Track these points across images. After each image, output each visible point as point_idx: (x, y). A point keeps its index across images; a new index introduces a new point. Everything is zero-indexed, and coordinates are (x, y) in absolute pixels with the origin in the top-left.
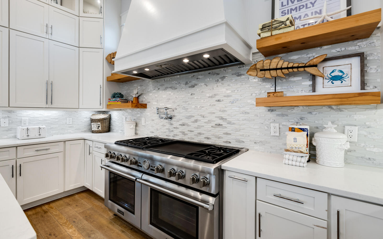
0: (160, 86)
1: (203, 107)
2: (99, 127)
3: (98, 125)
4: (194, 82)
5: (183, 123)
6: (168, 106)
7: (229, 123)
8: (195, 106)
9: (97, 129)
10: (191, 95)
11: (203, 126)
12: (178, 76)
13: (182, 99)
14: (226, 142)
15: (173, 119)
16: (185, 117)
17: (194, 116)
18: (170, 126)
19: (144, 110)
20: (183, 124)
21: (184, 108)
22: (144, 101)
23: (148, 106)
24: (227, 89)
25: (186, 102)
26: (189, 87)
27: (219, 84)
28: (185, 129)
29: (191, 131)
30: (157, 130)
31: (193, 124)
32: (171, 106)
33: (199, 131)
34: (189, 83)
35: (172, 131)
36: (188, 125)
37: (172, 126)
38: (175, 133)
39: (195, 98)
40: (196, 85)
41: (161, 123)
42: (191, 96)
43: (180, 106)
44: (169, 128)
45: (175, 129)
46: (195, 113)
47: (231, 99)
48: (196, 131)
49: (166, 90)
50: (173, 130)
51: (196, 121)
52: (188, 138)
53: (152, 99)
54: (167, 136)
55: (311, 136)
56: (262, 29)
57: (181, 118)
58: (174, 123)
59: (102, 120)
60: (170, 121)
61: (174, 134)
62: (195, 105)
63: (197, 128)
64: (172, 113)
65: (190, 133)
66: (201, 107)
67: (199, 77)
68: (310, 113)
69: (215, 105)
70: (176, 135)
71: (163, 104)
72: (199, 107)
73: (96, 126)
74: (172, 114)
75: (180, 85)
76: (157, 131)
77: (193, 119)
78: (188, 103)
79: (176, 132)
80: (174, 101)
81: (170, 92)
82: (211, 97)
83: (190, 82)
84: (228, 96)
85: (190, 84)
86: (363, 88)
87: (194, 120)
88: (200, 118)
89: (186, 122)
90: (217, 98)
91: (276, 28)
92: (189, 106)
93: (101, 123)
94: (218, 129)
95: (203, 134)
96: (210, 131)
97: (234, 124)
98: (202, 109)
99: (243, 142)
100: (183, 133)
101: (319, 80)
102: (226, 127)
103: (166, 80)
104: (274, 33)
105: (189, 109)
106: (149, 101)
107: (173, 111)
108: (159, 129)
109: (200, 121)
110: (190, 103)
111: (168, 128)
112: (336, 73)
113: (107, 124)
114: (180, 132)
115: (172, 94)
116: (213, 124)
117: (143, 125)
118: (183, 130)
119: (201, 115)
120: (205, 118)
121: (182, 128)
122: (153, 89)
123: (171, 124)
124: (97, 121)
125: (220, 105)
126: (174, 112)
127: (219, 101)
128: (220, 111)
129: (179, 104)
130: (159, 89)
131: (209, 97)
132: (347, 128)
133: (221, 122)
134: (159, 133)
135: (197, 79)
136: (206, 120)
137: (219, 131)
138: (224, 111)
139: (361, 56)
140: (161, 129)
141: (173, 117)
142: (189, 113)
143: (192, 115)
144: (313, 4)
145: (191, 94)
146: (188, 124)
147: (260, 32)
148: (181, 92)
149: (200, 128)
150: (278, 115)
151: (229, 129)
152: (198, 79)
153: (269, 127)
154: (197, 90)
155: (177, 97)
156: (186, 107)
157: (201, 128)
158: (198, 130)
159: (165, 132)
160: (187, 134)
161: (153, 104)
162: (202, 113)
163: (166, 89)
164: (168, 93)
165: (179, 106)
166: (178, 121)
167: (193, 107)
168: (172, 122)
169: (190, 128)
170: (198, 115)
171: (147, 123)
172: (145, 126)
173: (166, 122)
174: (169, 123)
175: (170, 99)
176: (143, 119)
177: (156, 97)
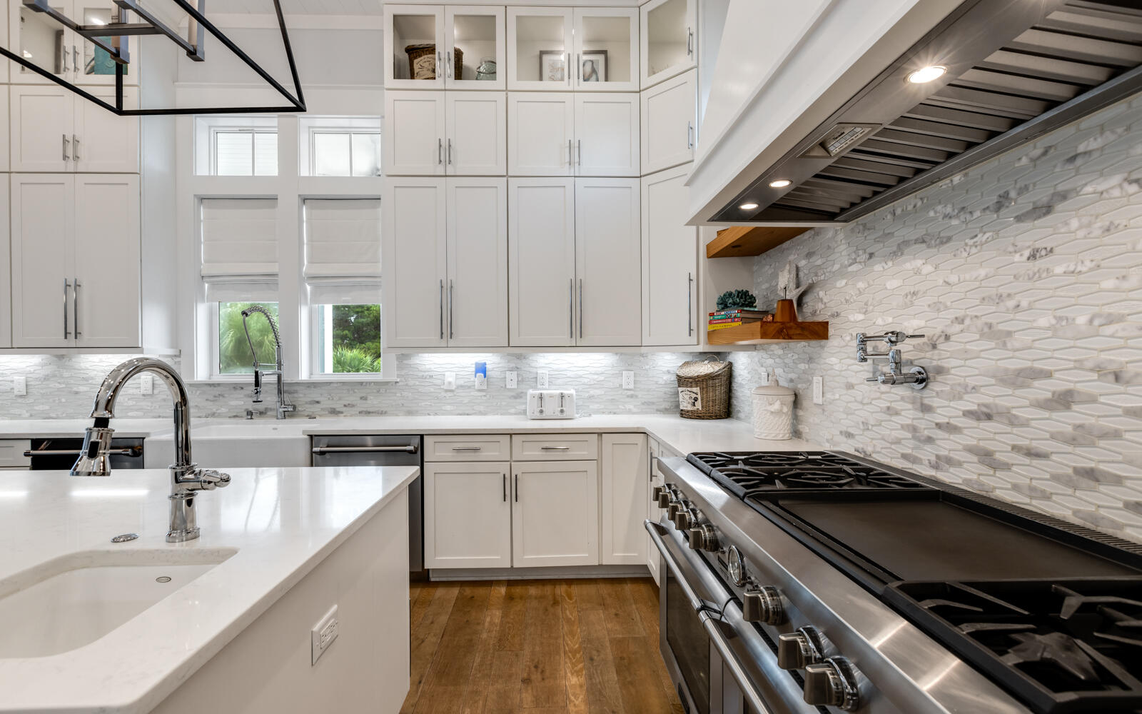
0: (876, 241)
1: (1111, 319)
3: (694, 396)
5: (986, 406)
6: (909, 326)
8: (1059, 319)
10: (1033, 257)
11: (1116, 435)
12: (957, 179)
13: (977, 284)
15: (934, 386)
16: (994, 377)
17: (1048, 375)
18: (921, 415)
19: (821, 346)
20: (985, 410)
21: (989, 332)
22: (818, 312)
23: (831, 331)
26: (1019, 219)
28: (997, 437)
29: (1031, 453)
30: (867, 426)
31: (1046, 414)
32: (922, 323)
33: (1087, 457)
34: (1019, 194)
35: (930, 440)
36: (1013, 421)
37: (927, 416)
38: (943, 453)
39: (1059, 270)
40: (1064, 196)
41: (879, 398)
42: (1030, 264)
43: (967, 322)
44: (915, 423)
45: (939, 434)
46: (1057, 354)
48: (1069, 459)
49: (902, 254)
50: (934, 436)
51: (1064, 400)
52: (1016, 487)
53: (847, 301)
54: (904, 456)
57: (971, 382)
58: (935, 402)
59: (703, 381)
60: (918, 395)
61: (938, 457)
62: (1059, 313)
63: (1073, 441)
64: (928, 355)
65: (1027, 460)
66: (1096, 322)
67: (1081, 148)
70: (950, 461)
71: (890, 320)
72: (1082, 320)
73: (687, 397)
74: (925, 363)
75: (968, 216)
76: (866, 433)
77: (1043, 389)
78: (1011, 304)
79: (947, 445)
80: (936, 299)
81: (919, 262)
83: (1023, 190)
85: (1025, 203)
87: (1049, 395)
88: (1086, 383)
89: (1004, 403)
92: (1018, 316)
93: (702, 389)
95: (1118, 480)
98: (1109, 330)
100: (986, 457)
103: (899, 211)
105: (1016, 336)
106: (835, 310)
107: (934, 347)
108: (872, 426)
109: (1092, 399)
110: (1024, 304)
111: (909, 422)
113: (720, 392)
114: (970, 450)
115: (928, 268)
117: (815, 404)
118: (982, 444)
119: (1099, 369)
120: (1128, 383)
121: (976, 433)
122: (851, 261)
123: (926, 408)
124: (691, 383)
126: (936, 352)
129: (960, 313)
130: (871, 255)
134: (872, 439)
135: (1072, 159)
141: (930, 375)
142: (1017, 354)
143: (1037, 365)
145: (1027, 253)
146: (1014, 412)
148: (974, 250)
149: (1093, 445)
152: (1079, 162)
154: (1066, 224)
155: (953, 278)
156: (1001, 327)
157: (1102, 443)
158: (1078, 450)
159: (898, 442)
160: (1007, 467)
161: (849, 321)
162: (1104, 356)
163: (900, 250)
164: (908, 266)
165: (960, 320)
166: (957, 395)
167: (1043, 322)
168: (932, 395)
169: (1022, 437)
170: (1079, 365)
171: (830, 397)
172: (821, 408)
173: (901, 399)
174: (914, 401)
175: (915, 295)
176: (816, 379)
177: (860, 293)
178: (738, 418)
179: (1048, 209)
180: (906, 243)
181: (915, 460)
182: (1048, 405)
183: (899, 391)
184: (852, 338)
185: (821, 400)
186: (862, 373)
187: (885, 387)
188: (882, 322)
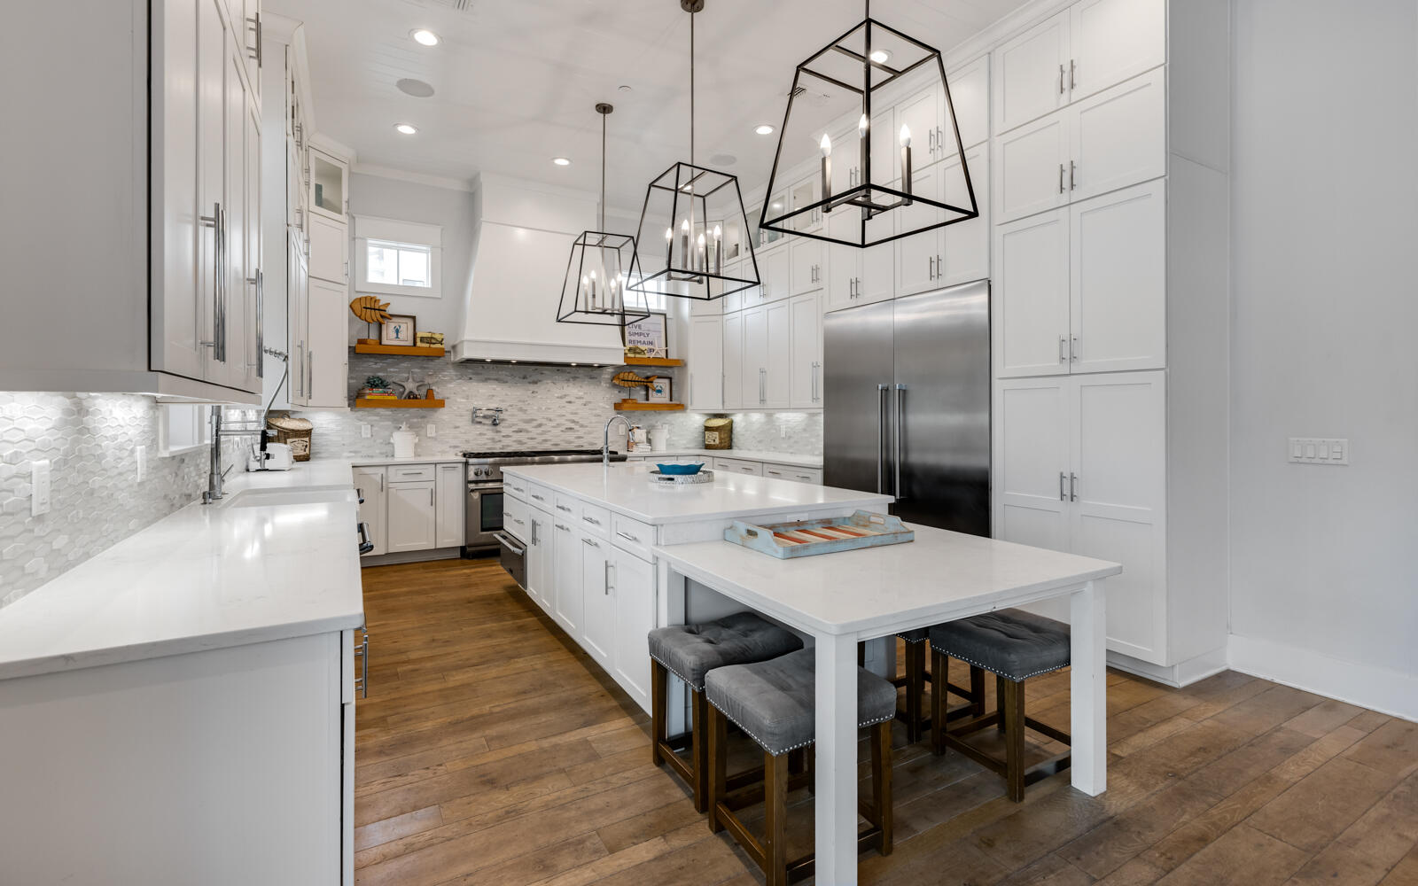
0: (474, 374)
1: (549, 409)
2: (306, 446)
4: (534, 378)
5: (519, 429)
6: (492, 406)
7: (582, 426)
9: (302, 453)
10: (532, 393)
11: (549, 431)
13: (517, 396)
14: (579, 446)
15: (501, 425)
16: (521, 421)
17: (535, 420)
18: (495, 434)
19: (438, 411)
21: (521, 410)
23: (446, 404)
24: (579, 391)
25: (524, 401)
26: (530, 383)
27: (571, 384)
28: (523, 436)
29: (532, 439)
30: (467, 441)
31: (535, 429)
32: (497, 405)
33: (544, 437)
35: (500, 441)
36: (527, 431)
37: (498, 434)
38: (505, 444)
39: (538, 397)
40: (540, 381)
43: (514, 407)
44: (494, 437)
45: (504, 439)
46: (538, 415)
47: (583, 401)
48: (540, 438)
49: (487, 382)
51: (540, 425)
53: (458, 393)
54: (488, 449)
55: (648, 433)
56: (629, 350)
57: (514, 423)
58: (502, 429)
60: (495, 428)
61: (503, 446)
62: (539, 406)
63: (541, 434)
65: (531, 441)
66: (546, 409)
67: (544, 372)
68: (647, 415)
69: (565, 407)
70: (508, 446)
71: (481, 403)
72: (543, 408)
75: (514, 378)
76: (468, 444)
77: (535, 423)
78: (527, 403)
79: (506, 441)
80: (501, 399)
81: (495, 386)
82: (561, 398)
83: (530, 376)
84: (581, 398)
85: (529, 380)
86: (671, 400)
87: (536, 425)
88: (544, 421)
89: (524, 427)
90: (568, 399)
91: (639, 353)
92: (528, 406)
94: (570, 433)
96: (559, 436)
97: (586, 427)
98: (548, 411)
99: (596, 444)
100: (520, 442)
101: (651, 393)
102: (578, 431)
103: (486, 367)
104: (638, 356)
105: (528, 411)
106: (450, 396)
108: (472, 441)
109: (545, 425)
110: (530, 403)
111: (491, 437)
112: (659, 388)
114: (515, 441)
115: (498, 389)
116: (563, 428)
117: (430, 438)
118: (519, 439)
119: (546, 419)
120: (552, 421)
121: (517, 436)
122: (457, 378)
123: (498, 432)
125: (571, 407)
126: (502, 414)
127: (570, 402)
128: (572, 413)
129: (511, 404)
130: (471, 379)
131: (558, 397)
132: (666, 425)
133: (572, 425)
135: (542, 374)
136: (554, 424)
137: (570, 436)
138: (576, 413)
139: (670, 379)
140: (475, 439)
142: (529, 415)
143: (533, 418)
144: (648, 335)
145: (531, 391)
146: (527, 429)
147: (627, 352)
149: (545, 434)
150: (626, 417)
151: (581, 432)
153: (619, 428)
155: (509, 393)
156: (524, 408)
159: (485, 444)
160: (525, 443)
161: (456, 401)
162: (548, 416)
163: (486, 380)
164: (490, 386)
165: (511, 406)
166: (510, 427)
167: (535, 408)
168: (498, 428)
169: (530, 435)
170: (543, 418)
171: (441, 432)
172: (434, 439)
173: (486, 430)
174: (492, 430)
175: (493, 396)
176: (429, 426)
177: (464, 391)
178: (315, 458)
179: (536, 383)
180: (489, 379)
181: (494, 449)
182: (536, 427)
183: (486, 427)
184: (459, 408)
185: (434, 435)
186: (464, 422)
187: (478, 426)
188: (477, 403)
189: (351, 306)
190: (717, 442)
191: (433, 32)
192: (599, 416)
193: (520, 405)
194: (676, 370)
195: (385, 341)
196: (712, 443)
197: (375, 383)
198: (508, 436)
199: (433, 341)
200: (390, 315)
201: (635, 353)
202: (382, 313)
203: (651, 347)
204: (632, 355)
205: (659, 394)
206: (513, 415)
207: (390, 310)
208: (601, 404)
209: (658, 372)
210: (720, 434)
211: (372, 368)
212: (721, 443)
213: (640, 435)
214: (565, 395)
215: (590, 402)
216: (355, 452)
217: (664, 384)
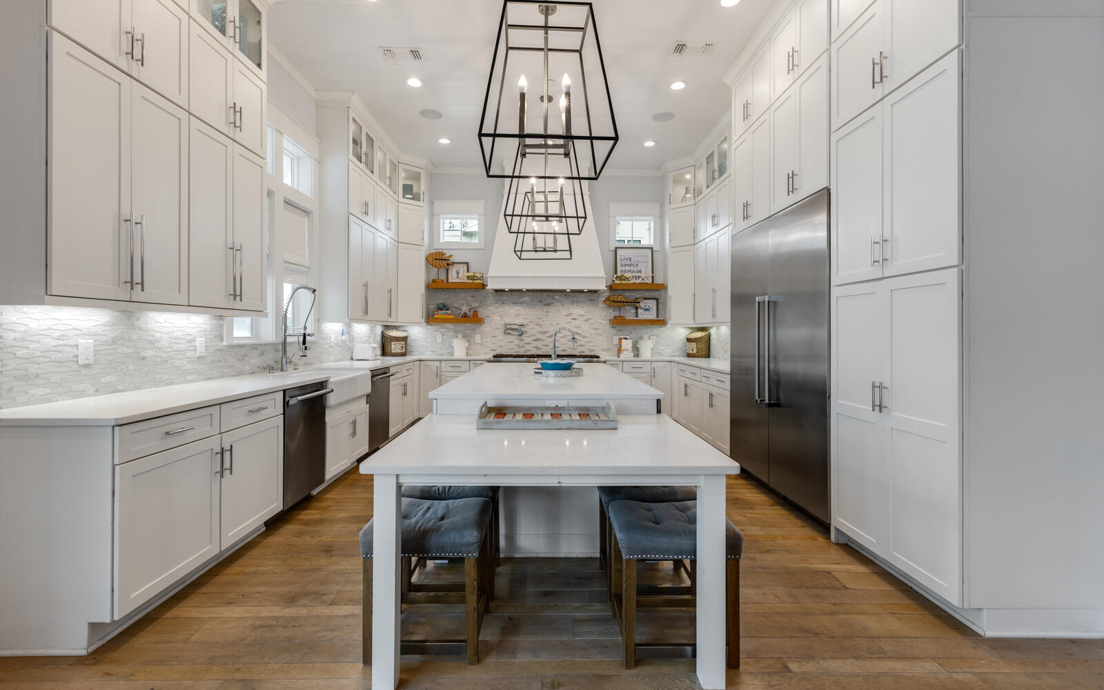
0: (505, 300)
1: (559, 324)
2: (403, 347)
4: (549, 301)
5: (536, 338)
6: (518, 322)
7: (584, 337)
9: (400, 351)
13: (535, 315)
14: (581, 352)
15: (525, 335)
16: (538, 333)
17: (549, 332)
18: (520, 342)
19: (480, 326)
21: (538, 324)
22: (479, 316)
23: (485, 321)
24: (581, 310)
25: (540, 319)
26: (545, 305)
27: (575, 305)
28: (539, 344)
29: (546, 346)
30: (501, 347)
31: (549, 339)
32: (522, 322)
35: (523, 347)
36: (542, 340)
37: (522, 342)
38: (527, 349)
40: (552, 304)
42: (546, 313)
43: (533, 322)
44: (519, 344)
45: (526, 345)
46: (550, 329)
47: (585, 318)
49: (515, 305)
52: (543, 352)
53: (493, 313)
54: (515, 352)
55: (635, 342)
56: (618, 278)
57: (534, 334)
58: (525, 339)
61: (525, 350)
62: (551, 322)
64: (522, 329)
68: (635, 329)
69: (570, 322)
70: (529, 350)
71: (511, 320)
72: (554, 323)
73: (399, 347)
77: (548, 334)
78: (542, 319)
79: (528, 347)
80: (524, 317)
81: (520, 308)
82: (567, 316)
84: (583, 315)
86: (657, 317)
89: (540, 337)
90: (573, 317)
91: (624, 280)
92: (543, 322)
93: (404, 343)
94: (574, 342)
97: (587, 337)
99: (594, 351)
100: (537, 348)
101: (640, 311)
102: (580, 340)
104: (623, 282)
105: (543, 325)
106: (488, 315)
107: (525, 327)
108: (504, 346)
109: (555, 336)
110: (545, 320)
111: (517, 344)
112: (647, 307)
114: (534, 347)
115: (523, 310)
116: (569, 338)
117: (476, 343)
121: (535, 344)
122: (495, 303)
123: (522, 340)
125: (576, 323)
127: (574, 319)
128: (575, 327)
129: (531, 320)
130: (504, 303)
131: (565, 315)
132: (651, 337)
134: (504, 349)
137: (574, 344)
138: (579, 327)
139: (657, 299)
140: (506, 346)
141: (524, 333)
142: (544, 329)
143: (547, 330)
144: (637, 265)
145: (545, 311)
147: (614, 279)
150: (618, 331)
151: (583, 341)
152: (555, 299)
153: (612, 339)
155: (530, 313)
156: (540, 324)
159: (513, 349)
160: (541, 349)
161: (494, 319)
164: (517, 308)
165: (531, 322)
166: (530, 337)
167: (549, 323)
168: (522, 337)
169: (544, 343)
171: (485, 340)
172: (480, 344)
173: (513, 338)
174: (518, 339)
175: (518, 315)
176: (477, 336)
177: (499, 312)
178: (410, 355)
179: (549, 305)
180: (516, 303)
182: (548, 337)
183: (514, 337)
184: (495, 323)
185: (480, 342)
186: (499, 333)
187: (508, 336)
188: (508, 320)
189: (426, 259)
190: (695, 351)
191: (419, 79)
192: (597, 329)
193: (538, 321)
194: (662, 293)
195: (450, 280)
196: (691, 352)
197: (443, 307)
198: (528, 343)
199: (475, 278)
200: (453, 263)
201: (621, 280)
202: (448, 262)
203: (639, 274)
204: (619, 282)
205: (647, 312)
206: (532, 329)
207: (452, 260)
208: (598, 320)
209: (647, 294)
210: (697, 345)
211: (441, 298)
212: (698, 352)
213: (627, 344)
214: (571, 314)
215: (590, 319)
216: (433, 352)
217: (652, 304)
